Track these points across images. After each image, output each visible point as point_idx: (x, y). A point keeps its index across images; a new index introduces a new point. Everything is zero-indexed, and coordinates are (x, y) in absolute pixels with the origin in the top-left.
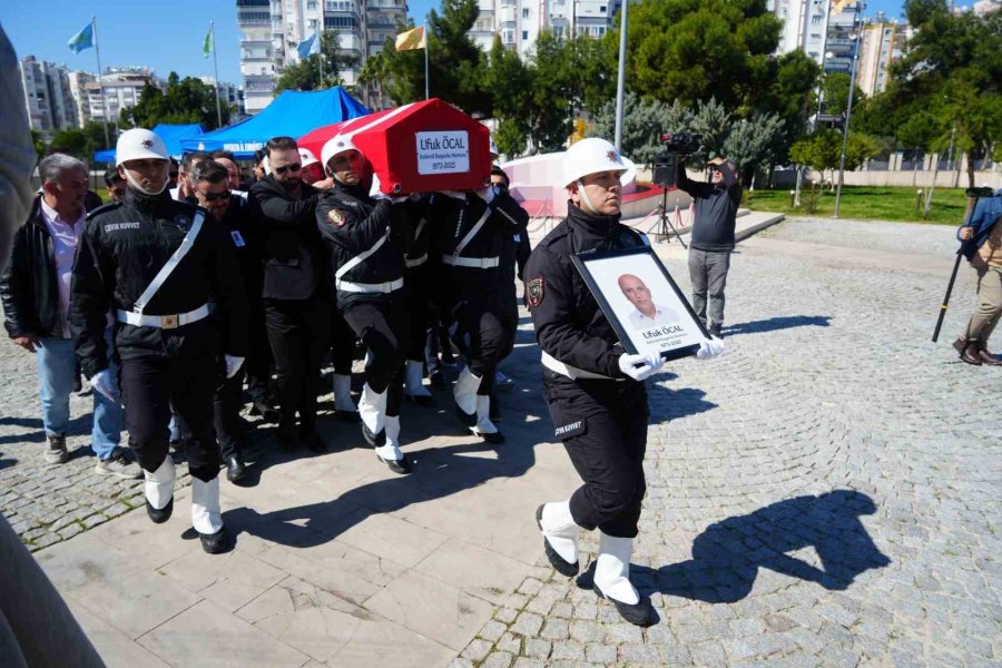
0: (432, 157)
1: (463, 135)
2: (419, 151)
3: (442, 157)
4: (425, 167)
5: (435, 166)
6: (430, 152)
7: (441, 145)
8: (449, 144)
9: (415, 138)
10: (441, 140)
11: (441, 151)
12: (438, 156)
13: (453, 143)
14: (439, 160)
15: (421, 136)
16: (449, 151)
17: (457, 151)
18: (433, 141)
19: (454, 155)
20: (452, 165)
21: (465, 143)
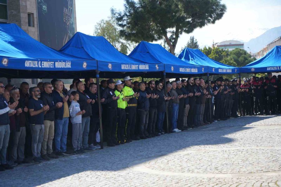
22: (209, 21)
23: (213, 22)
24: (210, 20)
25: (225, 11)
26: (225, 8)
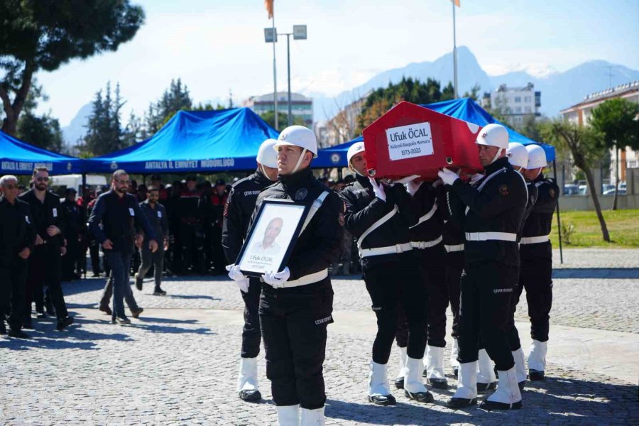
0: (400, 146)
1: (426, 126)
2: (390, 142)
3: (409, 145)
4: (395, 155)
5: (403, 153)
6: (398, 142)
7: (407, 136)
8: (414, 134)
9: (385, 133)
10: (406, 132)
11: (408, 141)
12: (406, 145)
13: (417, 134)
14: (407, 148)
15: (390, 132)
16: (415, 140)
17: (422, 138)
18: (400, 134)
19: (418, 142)
20: (418, 150)
21: (428, 131)
22: (104, 46)
23: (114, 48)
24: (107, 42)
25: (141, 21)
26: (141, 15)
